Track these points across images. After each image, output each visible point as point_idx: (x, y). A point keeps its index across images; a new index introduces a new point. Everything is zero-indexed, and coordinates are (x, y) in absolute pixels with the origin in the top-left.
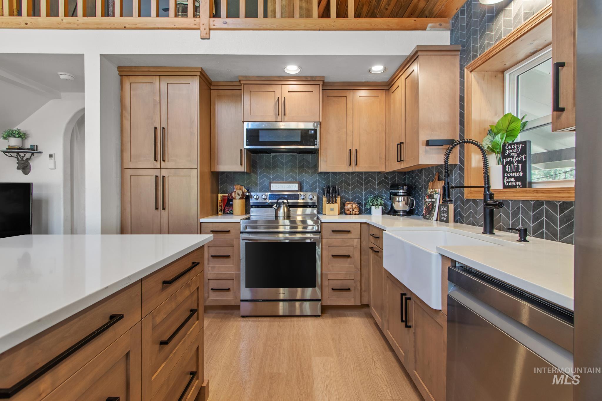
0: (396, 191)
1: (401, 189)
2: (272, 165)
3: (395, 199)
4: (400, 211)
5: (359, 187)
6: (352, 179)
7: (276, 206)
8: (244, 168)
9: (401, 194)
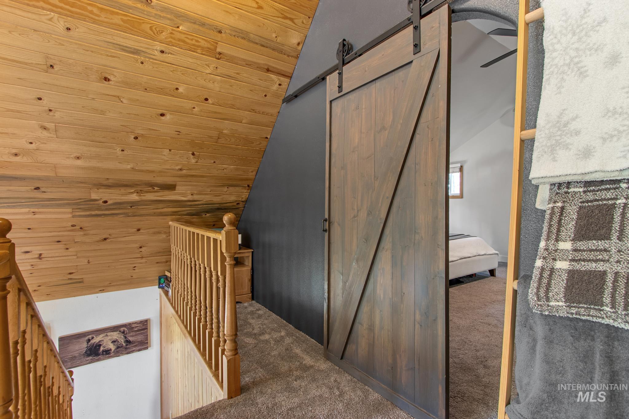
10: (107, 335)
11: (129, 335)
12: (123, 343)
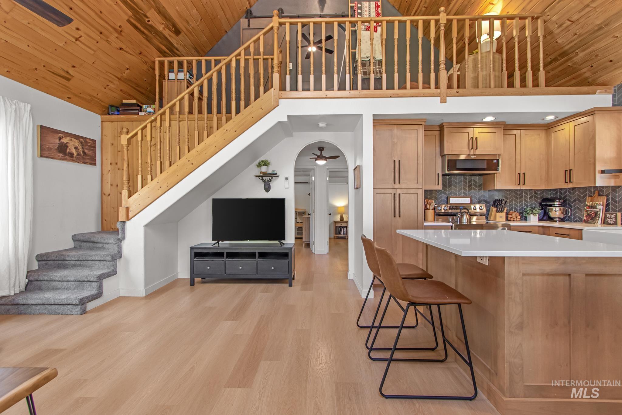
0: (551, 203)
1: (556, 202)
2: (448, 184)
3: (553, 209)
4: (556, 218)
5: (515, 201)
6: (510, 194)
7: (460, 215)
8: (439, 187)
9: (558, 205)
10: (71, 140)
11: (85, 147)
12: (82, 153)
